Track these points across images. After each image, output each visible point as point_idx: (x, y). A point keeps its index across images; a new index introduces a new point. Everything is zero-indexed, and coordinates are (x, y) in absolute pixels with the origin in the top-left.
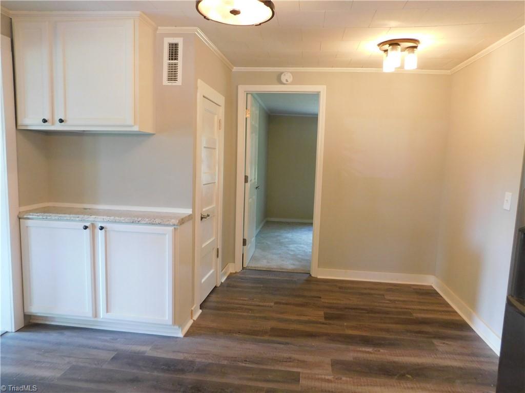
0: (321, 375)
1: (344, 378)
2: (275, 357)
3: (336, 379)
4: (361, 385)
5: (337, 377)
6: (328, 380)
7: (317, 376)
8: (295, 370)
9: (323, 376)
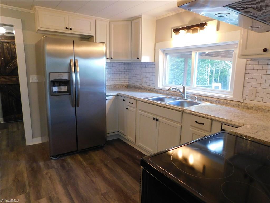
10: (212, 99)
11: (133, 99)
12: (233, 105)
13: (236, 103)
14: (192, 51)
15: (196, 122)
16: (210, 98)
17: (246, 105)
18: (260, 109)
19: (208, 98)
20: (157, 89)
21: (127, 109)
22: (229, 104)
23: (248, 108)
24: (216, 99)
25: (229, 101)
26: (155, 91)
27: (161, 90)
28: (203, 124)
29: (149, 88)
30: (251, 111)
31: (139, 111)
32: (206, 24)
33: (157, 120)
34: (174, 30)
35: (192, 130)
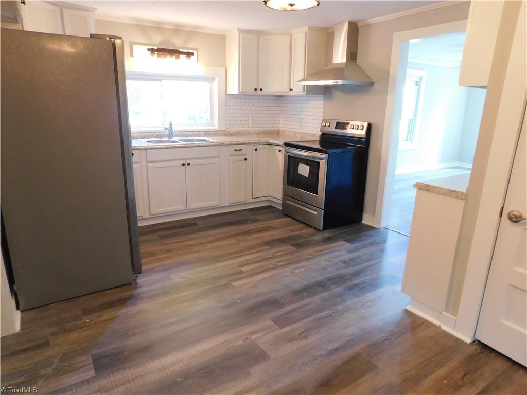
0: (262, 336)
1: (241, 342)
2: (318, 331)
3: (247, 339)
4: (222, 343)
5: (248, 340)
6: (253, 334)
7: (265, 333)
8: (287, 329)
9: (260, 335)
13: (222, 132)
15: (235, 150)
17: (230, 132)
18: (239, 133)
19: (195, 133)
22: (216, 135)
23: (232, 135)
25: (216, 132)
28: (242, 150)
31: (149, 164)
32: (192, 54)
33: (189, 164)
34: (149, 50)
35: (232, 159)
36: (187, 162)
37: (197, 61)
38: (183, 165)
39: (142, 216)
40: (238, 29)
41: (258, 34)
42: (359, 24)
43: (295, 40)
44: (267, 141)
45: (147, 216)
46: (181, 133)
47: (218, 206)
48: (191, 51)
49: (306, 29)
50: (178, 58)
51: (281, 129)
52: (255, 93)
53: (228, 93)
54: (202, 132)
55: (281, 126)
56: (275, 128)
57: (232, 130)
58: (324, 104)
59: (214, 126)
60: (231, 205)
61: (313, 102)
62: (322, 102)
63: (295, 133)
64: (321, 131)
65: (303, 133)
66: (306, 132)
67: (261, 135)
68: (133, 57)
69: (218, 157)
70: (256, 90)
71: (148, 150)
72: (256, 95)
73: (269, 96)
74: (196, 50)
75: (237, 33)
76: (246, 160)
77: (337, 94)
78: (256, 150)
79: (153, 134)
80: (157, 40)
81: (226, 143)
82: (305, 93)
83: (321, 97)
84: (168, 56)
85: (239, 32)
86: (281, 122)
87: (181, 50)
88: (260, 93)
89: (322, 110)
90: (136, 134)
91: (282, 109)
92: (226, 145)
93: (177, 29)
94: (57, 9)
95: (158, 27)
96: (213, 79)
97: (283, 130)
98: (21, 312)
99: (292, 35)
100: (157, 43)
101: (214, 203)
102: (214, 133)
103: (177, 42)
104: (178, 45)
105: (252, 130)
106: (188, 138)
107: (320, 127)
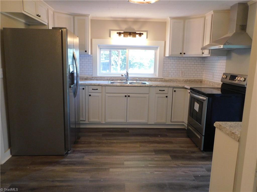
10: (146, 79)
11: (99, 85)
12: (159, 80)
13: (160, 79)
14: (126, 49)
15: (160, 90)
16: (144, 79)
17: (165, 79)
18: (172, 80)
19: (143, 79)
20: (95, 77)
21: (90, 95)
22: (156, 81)
23: (167, 81)
24: (149, 79)
25: (156, 79)
26: (94, 78)
27: (101, 78)
28: (164, 90)
29: (86, 77)
30: (168, 82)
31: (107, 94)
32: (142, 34)
33: (129, 96)
34: (118, 33)
35: (158, 95)
36: (128, 95)
37: (147, 38)
38: (126, 96)
39: (100, 122)
40: (170, 17)
41: (184, 19)
42: (249, 4)
43: (207, 20)
44: (183, 86)
45: (104, 123)
46: (134, 79)
47: (147, 123)
48: (142, 32)
49: (212, 12)
50: (135, 36)
51: (203, 79)
52: (180, 56)
53: (166, 56)
54: (147, 79)
55: (203, 77)
56: (199, 78)
57: (167, 78)
58: (226, 63)
59: (156, 75)
60: (155, 124)
61: (221, 61)
62: (225, 61)
63: (210, 82)
64: (222, 81)
65: (214, 82)
66: (215, 81)
67: (188, 82)
68: (110, 37)
69: (148, 94)
70: (181, 53)
71: (106, 87)
72: (182, 57)
73: (190, 57)
74: (147, 31)
75: (170, 19)
76: (167, 97)
77: (234, 55)
78: (175, 91)
79: (118, 78)
80: (124, 27)
81: (154, 86)
82: (209, 55)
83: (225, 58)
84: (128, 36)
85: (171, 19)
86: (204, 75)
87: (137, 32)
88: (184, 56)
89: (225, 67)
90: (109, 78)
91: (205, 66)
92: (154, 87)
93: (136, 21)
94: (72, 17)
95: (125, 20)
96: (157, 48)
97: (205, 80)
98: (12, 156)
99: (206, 17)
100: (124, 29)
101: (144, 121)
102: (155, 80)
103: (136, 28)
104: (136, 30)
105: (182, 79)
106: (138, 82)
107: (221, 78)
